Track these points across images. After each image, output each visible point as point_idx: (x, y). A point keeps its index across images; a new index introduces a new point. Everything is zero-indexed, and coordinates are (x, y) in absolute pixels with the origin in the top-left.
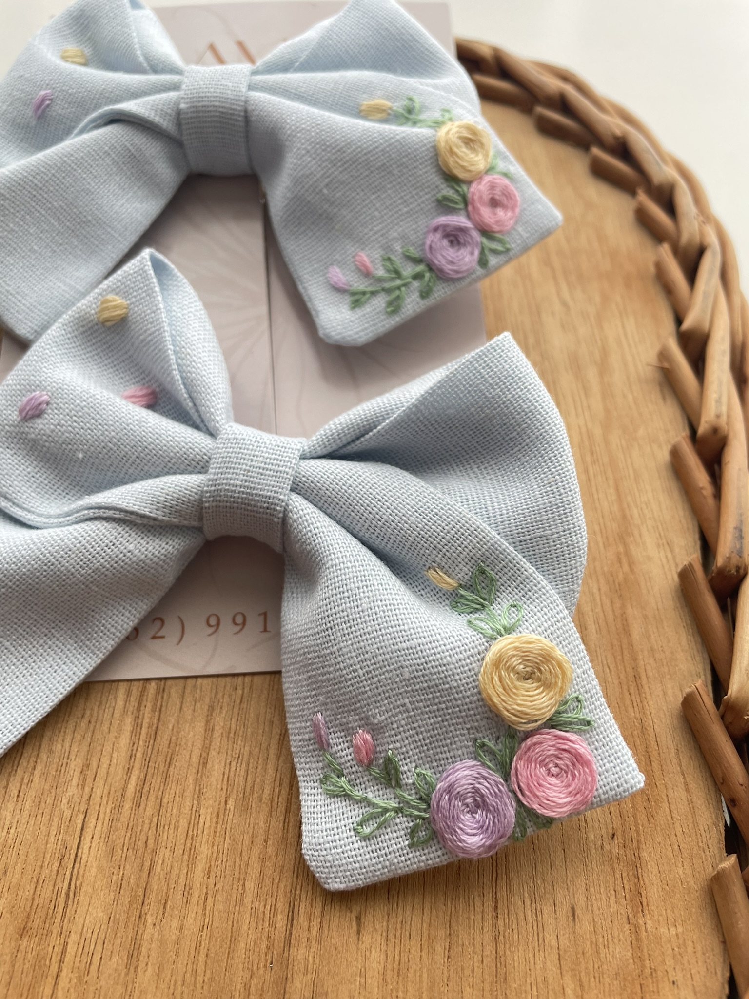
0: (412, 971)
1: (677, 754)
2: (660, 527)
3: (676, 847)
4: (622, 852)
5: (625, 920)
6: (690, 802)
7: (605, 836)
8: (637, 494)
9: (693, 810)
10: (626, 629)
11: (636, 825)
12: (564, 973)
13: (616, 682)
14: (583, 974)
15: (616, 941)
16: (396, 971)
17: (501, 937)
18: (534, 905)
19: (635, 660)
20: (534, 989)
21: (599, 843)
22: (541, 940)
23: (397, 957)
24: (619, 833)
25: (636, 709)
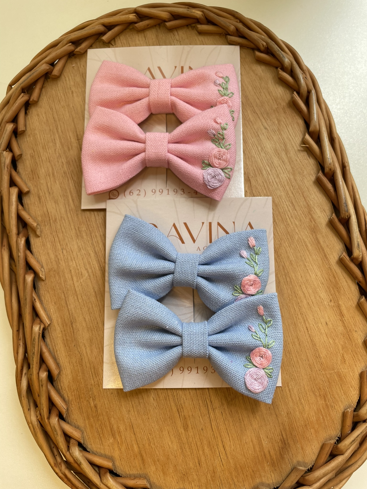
0: (292, 351)
1: (342, 273)
2: (320, 205)
3: (347, 298)
4: (334, 304)
5: (340, 320)
6: (348, 285)
7: (329, 302)
8: (310, 195)
9: (349, 287)
10: (319, 242)
11: (336, 296)
12: (329, 338)
13: (320, 259)
14: (333, 337)
15: (339, 326)
16: (288, 353)
17: (311, 336)
18: (316, 325)
19: (323, 250)
20: (323, 344)
21: (328, 304)
22: (321, 333)
23: (287, 350)
24: (332, 300)
25: (328, 265)
